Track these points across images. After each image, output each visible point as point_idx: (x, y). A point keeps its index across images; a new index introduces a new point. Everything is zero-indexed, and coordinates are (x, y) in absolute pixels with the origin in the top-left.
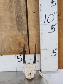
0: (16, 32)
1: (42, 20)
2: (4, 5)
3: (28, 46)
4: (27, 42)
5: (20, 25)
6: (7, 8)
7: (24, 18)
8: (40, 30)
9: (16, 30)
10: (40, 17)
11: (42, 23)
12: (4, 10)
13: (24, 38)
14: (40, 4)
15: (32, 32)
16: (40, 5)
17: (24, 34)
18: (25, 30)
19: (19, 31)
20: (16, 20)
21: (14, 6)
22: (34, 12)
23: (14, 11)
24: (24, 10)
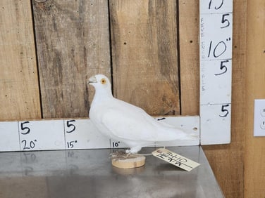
0: (157, 77)
1: (204, 52)
2: (137, 28)
3: (179, 103)
4: (178, 95)
5: (166, 64)
6: (142, 33)
7: (174, 52)
8: (201, 70)
9: (159, 74)
10: (201, 47)
11: (203, 57)
12: (137, 36)
13: (172, 88)
14: (201, 23)
15: (186, 77)
16: (200, 26)
17: (172, 79)
18: (174, 74)
19: (164, 74)
20: (159, 56)
21: (155, 29)
22: (191, 42)
23: (156, 39)
24: (172, 37)
